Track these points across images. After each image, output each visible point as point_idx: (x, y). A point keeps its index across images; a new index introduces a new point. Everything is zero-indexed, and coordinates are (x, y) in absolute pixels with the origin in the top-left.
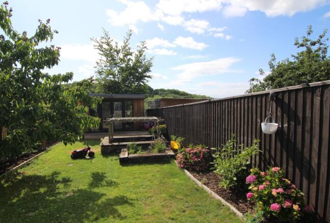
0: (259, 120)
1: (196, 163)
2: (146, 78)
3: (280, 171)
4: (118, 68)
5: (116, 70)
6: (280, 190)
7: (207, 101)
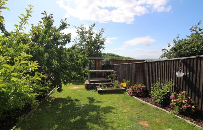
0: (174, 71)
1: (139, 93)
2: (101, 48)
3: (186, 93)
4: (86, 42)
5: (85, 43)
6: (186, 101)
7: (145, 62)
